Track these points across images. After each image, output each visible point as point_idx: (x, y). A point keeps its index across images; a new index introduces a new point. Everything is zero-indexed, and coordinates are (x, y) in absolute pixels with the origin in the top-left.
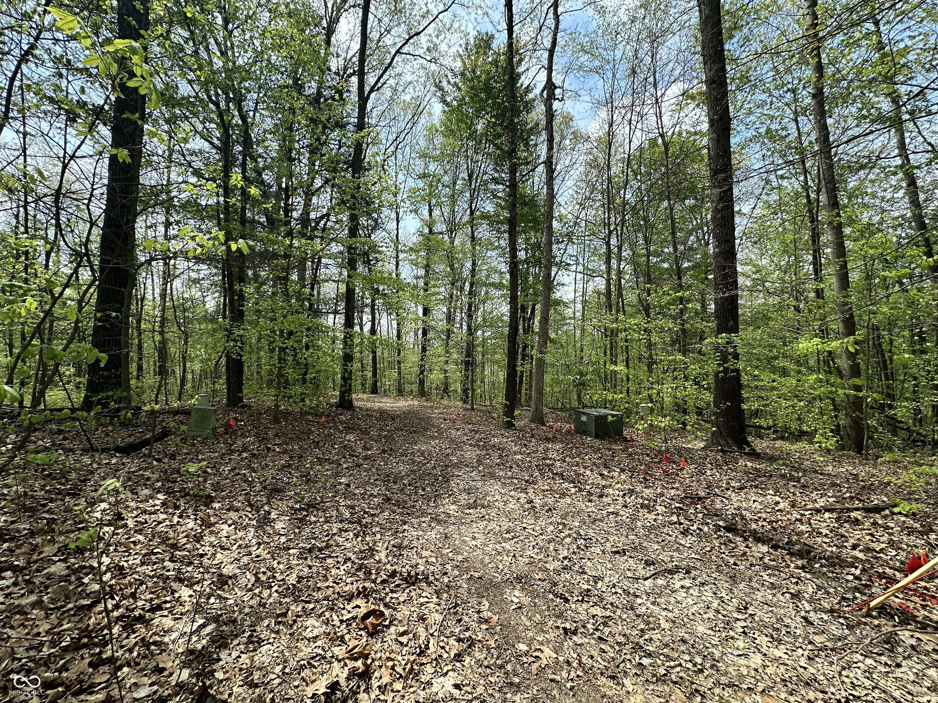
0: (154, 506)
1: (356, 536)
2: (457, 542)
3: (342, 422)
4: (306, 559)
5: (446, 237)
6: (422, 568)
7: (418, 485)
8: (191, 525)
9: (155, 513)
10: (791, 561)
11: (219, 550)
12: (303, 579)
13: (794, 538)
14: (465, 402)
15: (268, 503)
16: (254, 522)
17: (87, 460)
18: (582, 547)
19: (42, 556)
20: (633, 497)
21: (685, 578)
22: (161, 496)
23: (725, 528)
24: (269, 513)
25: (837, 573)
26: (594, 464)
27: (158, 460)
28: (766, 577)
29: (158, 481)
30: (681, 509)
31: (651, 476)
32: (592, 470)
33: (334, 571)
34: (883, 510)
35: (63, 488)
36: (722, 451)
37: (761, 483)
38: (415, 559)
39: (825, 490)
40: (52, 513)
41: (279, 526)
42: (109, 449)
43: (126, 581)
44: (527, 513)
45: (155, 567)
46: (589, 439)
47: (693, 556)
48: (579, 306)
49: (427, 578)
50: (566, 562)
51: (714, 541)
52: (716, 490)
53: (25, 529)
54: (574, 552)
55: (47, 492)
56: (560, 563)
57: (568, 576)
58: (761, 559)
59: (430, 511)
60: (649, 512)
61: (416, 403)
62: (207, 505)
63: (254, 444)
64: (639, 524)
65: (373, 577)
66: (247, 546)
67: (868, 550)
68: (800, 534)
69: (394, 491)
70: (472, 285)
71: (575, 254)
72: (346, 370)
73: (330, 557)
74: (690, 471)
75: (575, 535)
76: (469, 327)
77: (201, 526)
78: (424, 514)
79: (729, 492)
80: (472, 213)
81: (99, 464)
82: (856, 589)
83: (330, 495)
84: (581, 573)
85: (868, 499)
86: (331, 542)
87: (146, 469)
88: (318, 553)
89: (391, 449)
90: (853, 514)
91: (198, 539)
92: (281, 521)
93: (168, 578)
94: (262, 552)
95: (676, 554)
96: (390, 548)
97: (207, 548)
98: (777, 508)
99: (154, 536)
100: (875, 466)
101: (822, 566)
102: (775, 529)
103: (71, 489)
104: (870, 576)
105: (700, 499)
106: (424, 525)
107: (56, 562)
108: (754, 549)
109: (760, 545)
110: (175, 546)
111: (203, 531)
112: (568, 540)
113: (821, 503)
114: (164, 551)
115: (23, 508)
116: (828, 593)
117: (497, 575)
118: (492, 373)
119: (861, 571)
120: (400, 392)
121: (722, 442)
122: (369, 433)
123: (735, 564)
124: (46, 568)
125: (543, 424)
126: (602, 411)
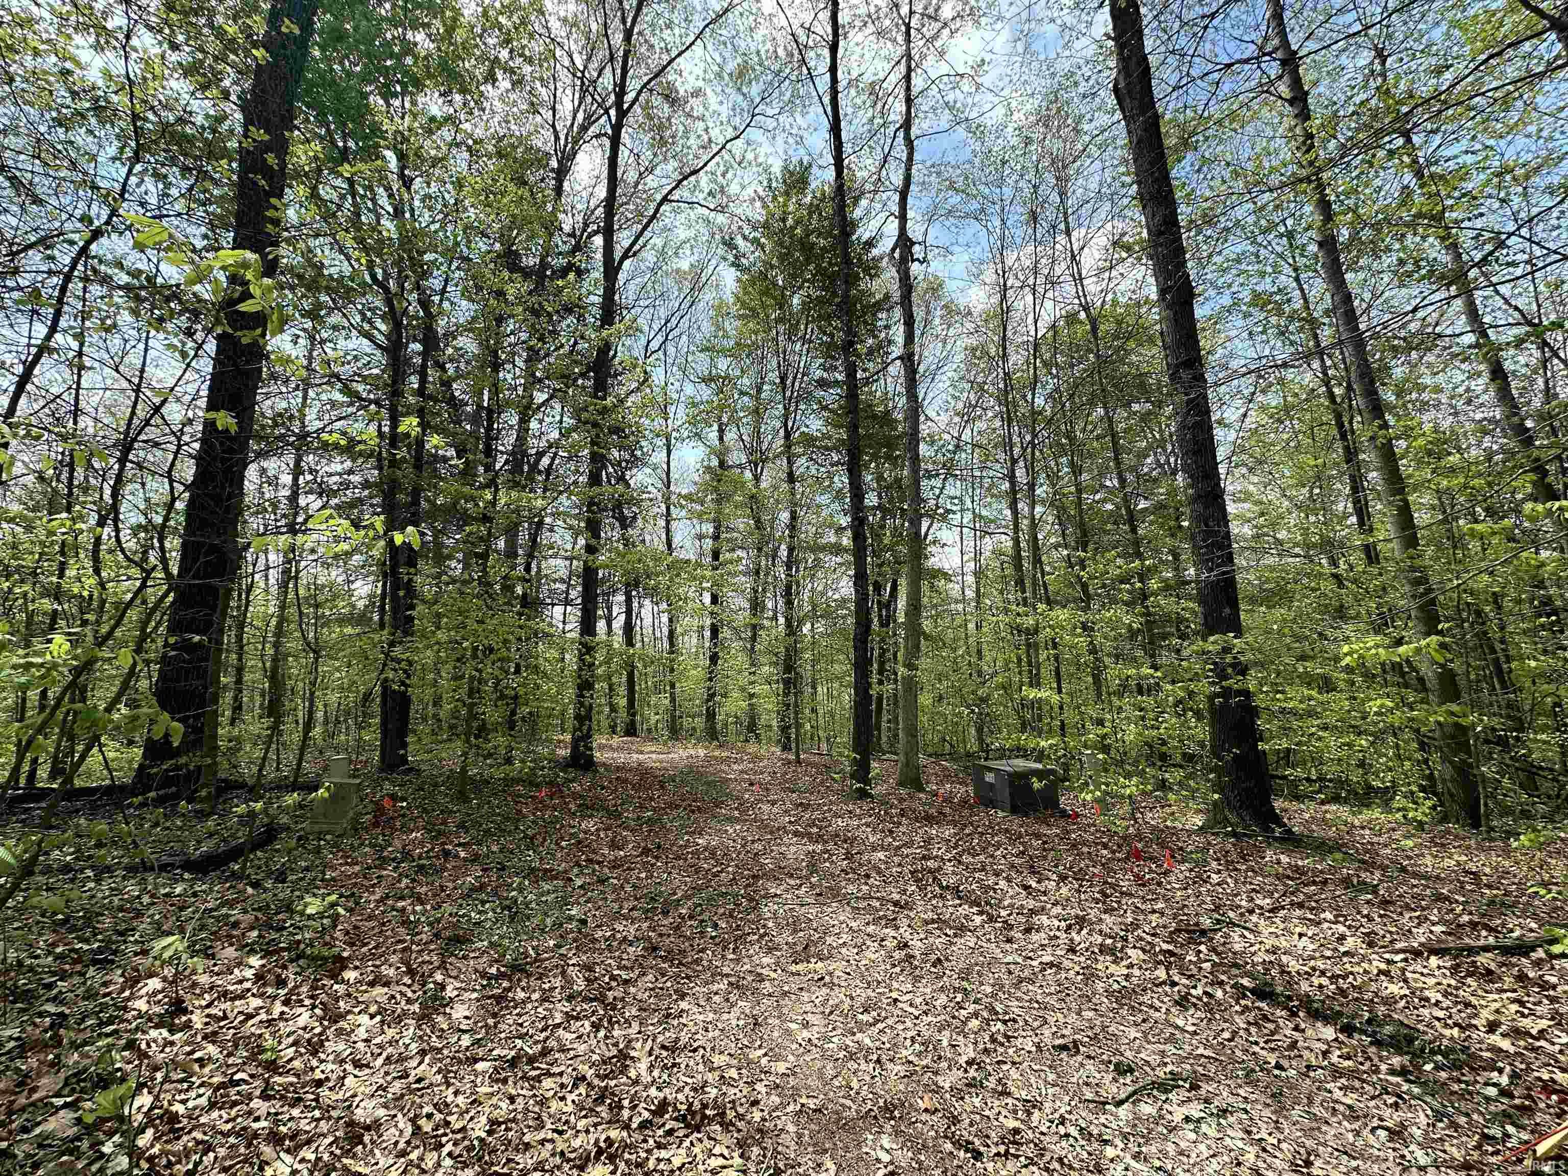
0: (240, 982)
1: (596, 1027)
2: (776, 1034)
3: (575, 796)
4: (505, 1081)
5: (748, 475)
6: (713, 1092)
7: (705, 917)
8: (304, 1018)
9: (241, 997)
10: (1381, 1059)
11: (349, 1067)
12: (499, 1124)
13: (1381, 1010)
14: (786, 748)
15: (443, 966)
16: (416, 1007)
17: (132, 888)
18: (1000, 1038)
19: (36, 1096)
20: (1084, 932)
21: (1189, 1100)
22: (255, 961)
23: (1253, 991)
24: (443, 987)
25: (1467, 1083)
26: (1013, 866)
27: (256, 885)
28: (1338, 1094)
29: (252, 928)
30: (1171, 953)
31: (1113, 886)
32: (1009, 880)
33: (555, 1105)
34: (1533, 949)
35: (86, 947)
36: (1234, 834)
37: (1309, 897)
38: (702, 1074)
39: (1423, 909)
40: (62, 1003)
41: (459, 1012)
42: (172, 865)
43: (178, 1147)
44: (898, 969)
45: (233, 1113)
46: (1001, 814)
47: (1201, 1051)
48: (970, 579)
49: (723, 1114)
50: (972, 1073)
51: (1237, 1019)
52: (1231, 914)
53: (11, 1038)
54: (986, 1051)
55: (58, 957)
56: (961, 1073)
57: (977, 1101)
58: (1325, 1054)
59: (726, 970)
60: (1114, 962)
61: (702, 752)
62: (335, 976)
63: (422, 843)
64: (1100, 986)
65: (626, 1113)
66: (402, 1059)
67: (1516, 1033)
68: (1389, 1001)
69: (664, 930)
70: (791, 550)
71: (958, 494)
72: (582, 704)
73: (549, 1074)
74: (1181, 877)
75: (985, 1014)
76: (789, 622)
77: (321, 1019)
78: (717, 974)
79: (1254, 918)
80: (787, 436)
81: (153, 896)
82: (1506, 1117)
83: (552, 943)
84: (1002, 1094)
85: (1503, 925)
86: (551, 1043)
87: (231, 904)
88: (527, 1068)
89: (659, 847)
90: (1483, 959)
91: (315, 1047)
92: (463, 1002)
93: (256, 1135)
94: (426, 1069)
95: (1169, 1048)
96: (657, 1051)
97: (330, 1067)
98: (1342, 949)
99: (236, 1046)
100: (1507, 852)
101: (1438, 1068)
102: (1342, 992)
103: (100, 951)
104: (1529, 1089)
105: (1203, 932)
106: (716, 999)
107: (58, 1109)
108: (1309, 1032)
109: (1319, 1024)
110: (272, 1067)
111: (325, 1029)
112: (974, 1023)
113: (1421, 936)
114: (252, 1076)
115: (13, 993)
116: (1454, 1126)
117: (848, 1103)
118: (830, 695)
119: (1510, 1077)
120: (675, 732)
121: (1233, 818)
122: (621, 814)
123: (1278, 1066)
124: (39, 1124)
125: (921, 789)
126: (1020, 764)
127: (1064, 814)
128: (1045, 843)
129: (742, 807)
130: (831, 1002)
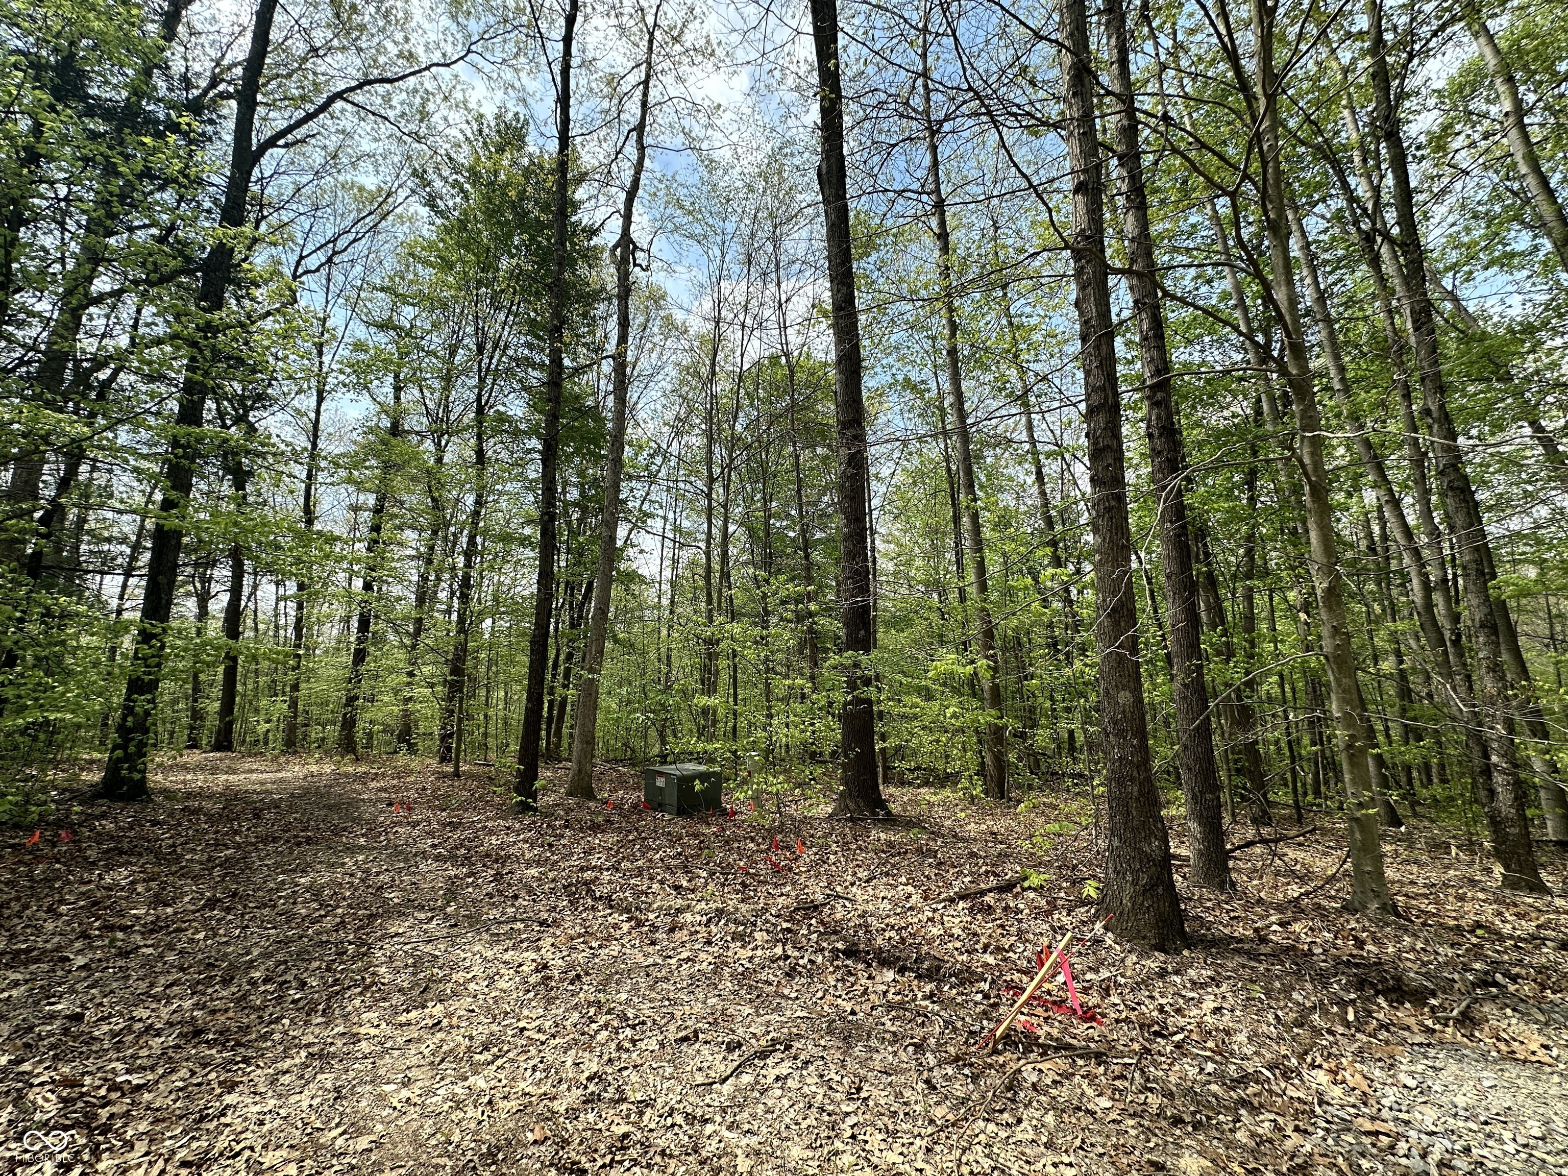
2: (363, 1103)
3: (99, 838)
7: (290, 975)
10: (919, 989)
13: (925, 950)
14: (443, 760)
18: (627, 1045)
20: (722, 923)
21: (782, 1060)
23: (844, 952)
25: (966, 995)
26: (668, 868)
28: (888, 1025)
30: (789, 931)
31: (753, 876)
32: (662, 882)
34: (1015, 886)
36: (851, 819)
37: (894, 866)
39: (962, 865)
44: (532, 994)
46: (666, 817)
47: (798, 1013)
50: (592, 1087)
51: (830, 978)
52: (839, 888)
54: (610, 1061)
56: (579, 1092)
57: (591, 1117)
58: (885, 993)
59: (308, 1039)
60: (743, 947)
61: (328, 768)
64: (727, 972)
67: (998, 950)
68: (930, 942)
69: (220, 1005)
72: (130, 710)
74: (808, 861)
75: (616, 1023)
79: (854, 889)
80: (480, 411)
82: (984, 1014)
84: (618, 1101)
85: (1003, 871)
89: (234, 895)
90: (988, 898)
95: (774, 1017)
98: (908, 905)
100: (1015, 815)
101: (951, 987)
104: (999, 990)
105: (816, 907)
106: (285, 1078)
108: (877, 978)
109: (884, 970)
112: (603, 1035)
113: (956, 887)
116: (955, 1030)
117: (443, 1161)
119: (990, 984)
120: (293, 744)
121: (852, 806)
122: (179, 857)
123: (852, 1013)
125: (591, 796)
126: (691, 767)
127: (724, 813)
128: (702, 842)
129: (372, 831)
130: (445, 1048)
